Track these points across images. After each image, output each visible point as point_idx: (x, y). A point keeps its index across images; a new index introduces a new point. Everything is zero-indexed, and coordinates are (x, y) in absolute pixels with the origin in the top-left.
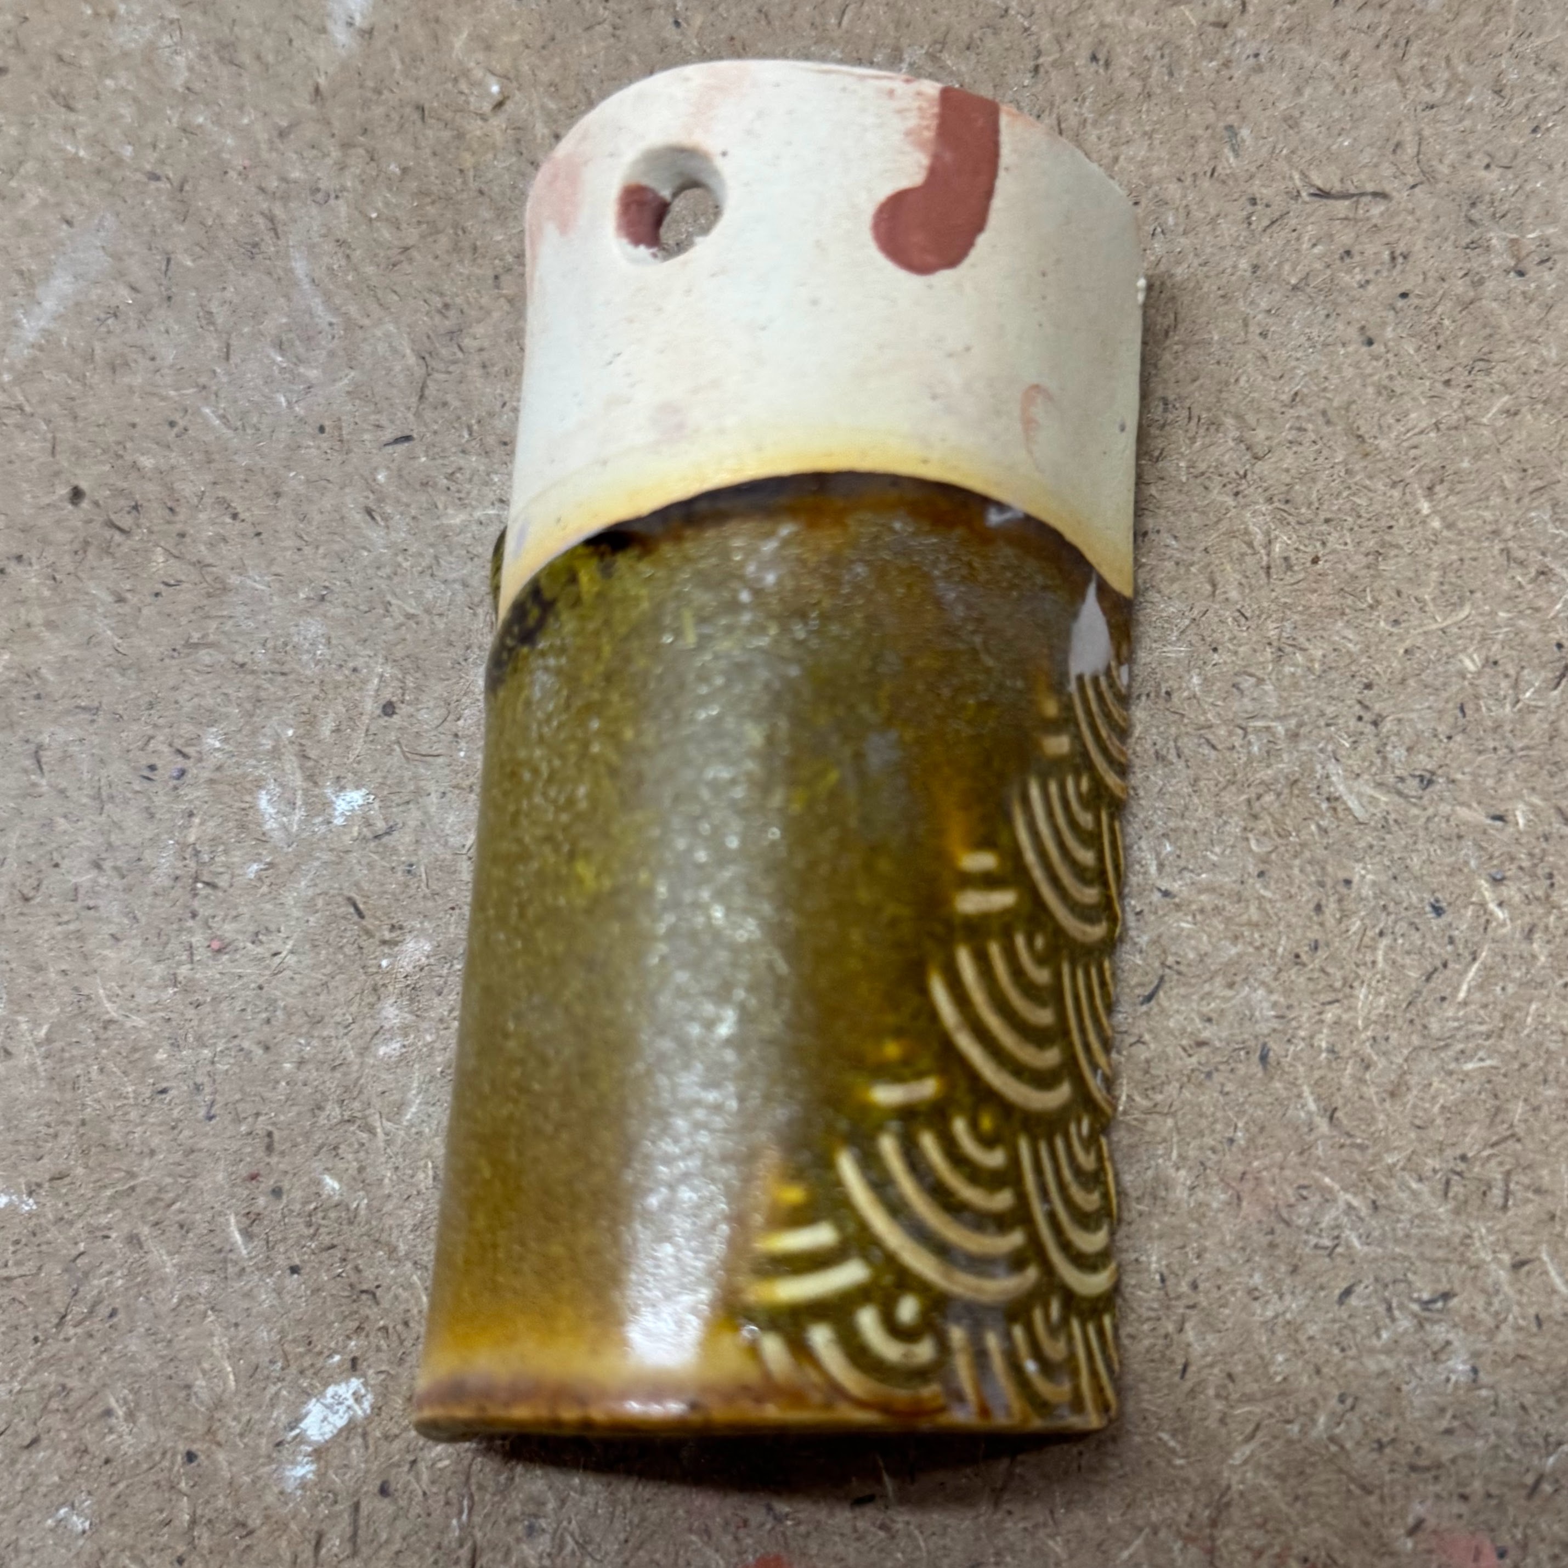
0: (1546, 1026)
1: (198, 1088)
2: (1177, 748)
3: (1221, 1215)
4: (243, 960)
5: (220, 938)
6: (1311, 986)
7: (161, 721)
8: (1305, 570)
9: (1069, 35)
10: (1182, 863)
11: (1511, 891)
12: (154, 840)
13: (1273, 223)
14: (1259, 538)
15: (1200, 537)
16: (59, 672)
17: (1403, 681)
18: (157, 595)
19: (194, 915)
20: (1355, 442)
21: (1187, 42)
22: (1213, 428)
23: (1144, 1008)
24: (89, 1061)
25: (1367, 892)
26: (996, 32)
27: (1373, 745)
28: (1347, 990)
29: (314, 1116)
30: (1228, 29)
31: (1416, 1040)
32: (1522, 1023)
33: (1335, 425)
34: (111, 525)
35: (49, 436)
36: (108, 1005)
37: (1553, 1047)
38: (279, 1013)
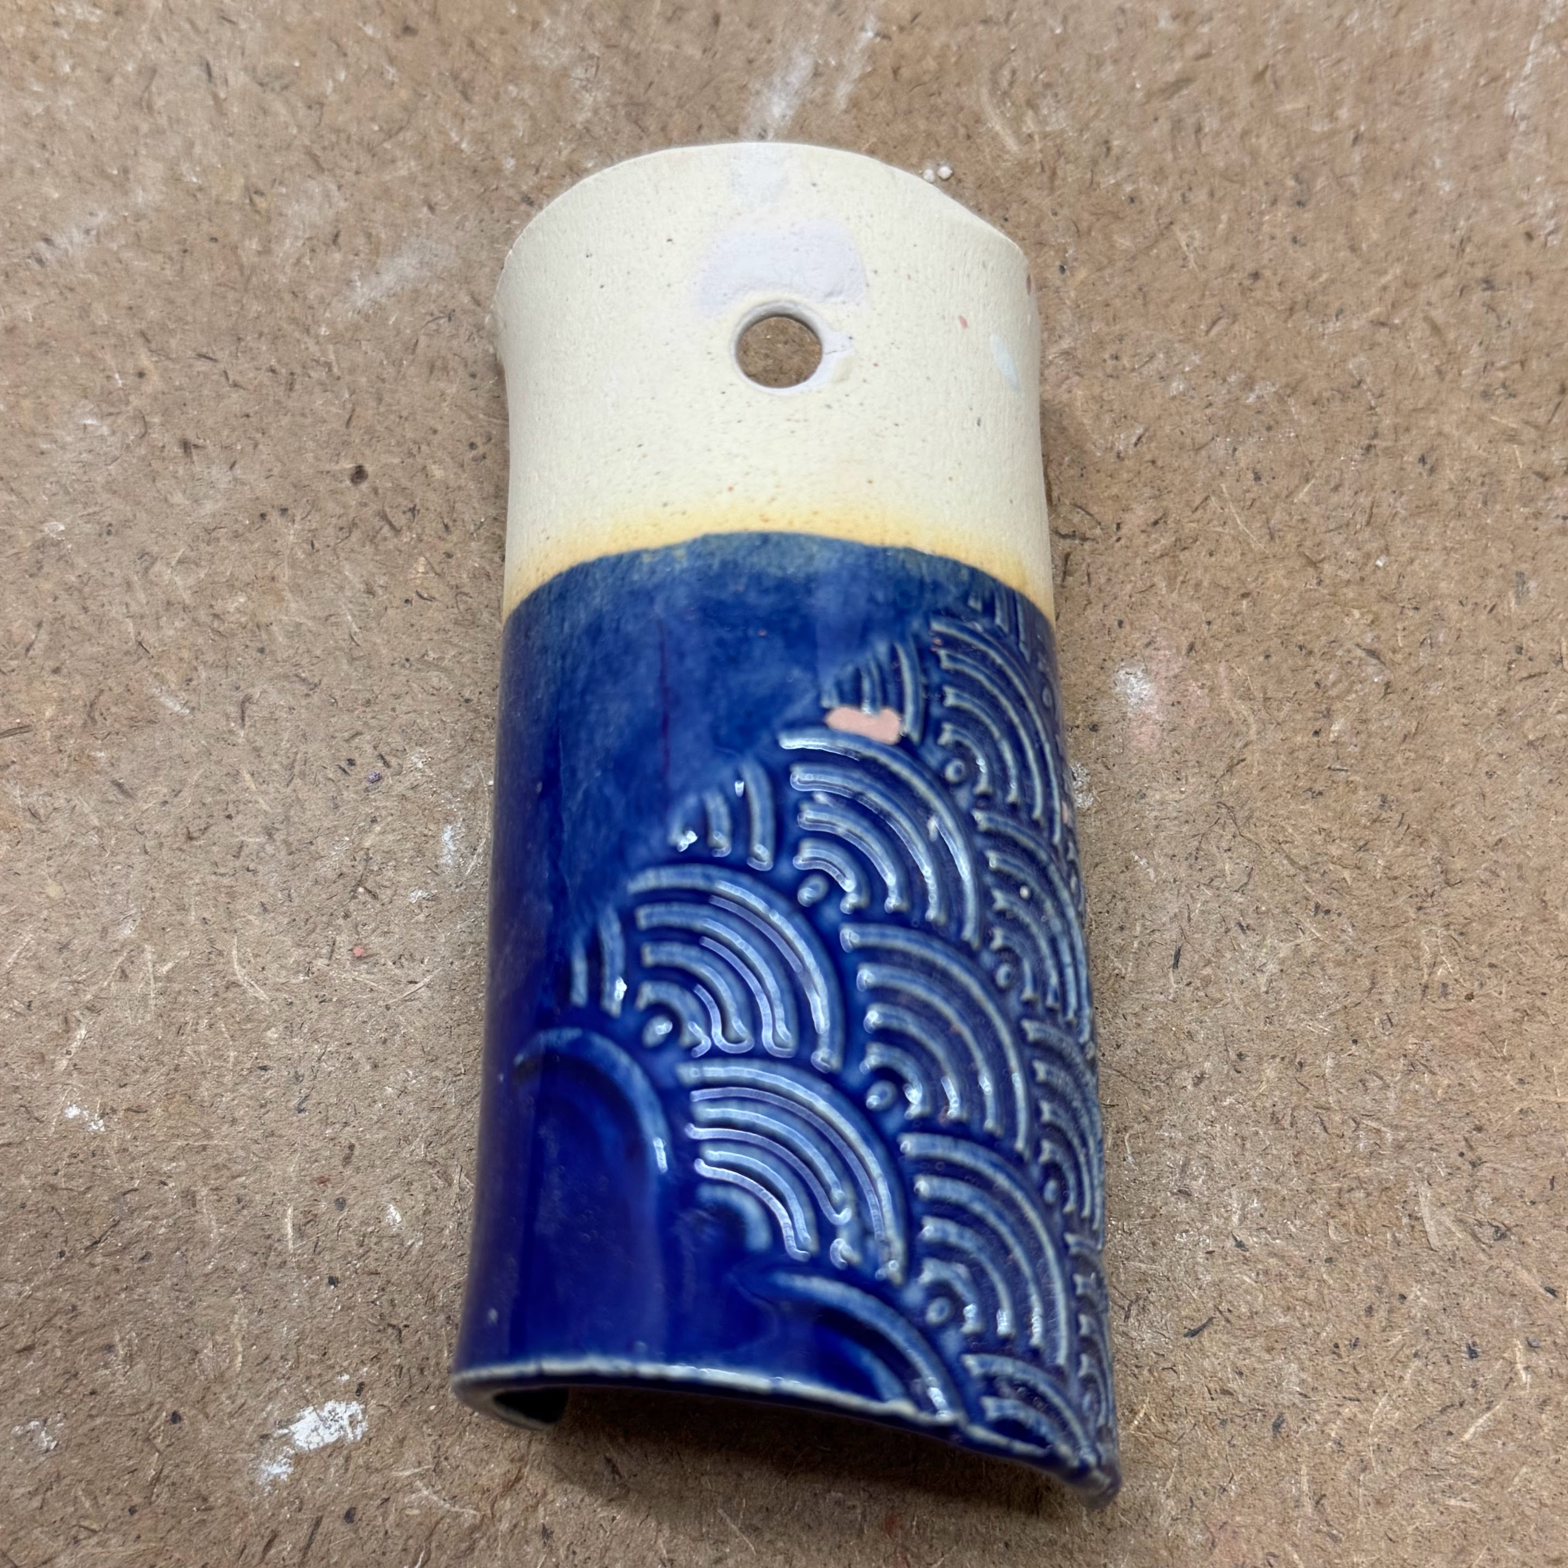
0: (1529, 1492)
1: (298, 1078)
2: (1293, 1117)
3: (1191, 1553)
4: (379, 976)
5: (365, 947)
6: (1340, 1378)
7: (373, 722)
8: (1458, 1002)
9: (1407, 430)
10: (1263, 1224)
11: (1541, 1362)
12: (333, 831)
13: (1530, 677)
14: (1427, 957)
15: (1375, 934)
16: (289, 635)
17: (1510, 1137)
18: (407, 601)
19: (346, 916)
20: (1538, 904)
21: (1510, 480)
22: (1418, 841)
23: (1187, 1340)
24: (202, 1012)
25: (1417, 1313)
26: (1345, 398)
27: (1466, 1182)
28: (1370, 1392)
29: (399, 1145)
30: (1548, 484)
31: (1414, 1462)
32: (1510, 1480)
33: (1527, 882)
34: (384, 517)
35: (349, 406)
36: (237, 967)
37: (1528, 1512)
38: (397, 1038)
